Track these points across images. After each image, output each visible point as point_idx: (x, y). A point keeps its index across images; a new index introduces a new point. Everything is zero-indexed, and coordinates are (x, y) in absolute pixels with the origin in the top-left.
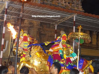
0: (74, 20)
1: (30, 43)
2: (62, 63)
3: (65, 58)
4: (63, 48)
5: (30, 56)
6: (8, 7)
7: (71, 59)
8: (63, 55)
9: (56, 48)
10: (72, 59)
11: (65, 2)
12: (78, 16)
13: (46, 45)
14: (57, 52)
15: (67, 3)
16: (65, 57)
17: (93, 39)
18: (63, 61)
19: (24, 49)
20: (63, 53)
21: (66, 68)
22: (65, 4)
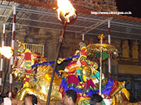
0: (109, 27)
1: (36, 62)
2: (80, 87)
3: (86, 80)
4: (82, 67)
5: (36, 79)
6: (17, 12)
7: (93, 81)
8: (82, 76)
9: (72, 67)
10: (95, 81)
11: (94, 3)
12: (113, 20)
13: (59, 63)
14: (74, 72)
15: (96, 4)
16: (85, 78)
17: (133, 51)
18: (81, 85)
19: (26, 71)
20: (82, 73)
21: (85, 95)
22: (93, 5)
